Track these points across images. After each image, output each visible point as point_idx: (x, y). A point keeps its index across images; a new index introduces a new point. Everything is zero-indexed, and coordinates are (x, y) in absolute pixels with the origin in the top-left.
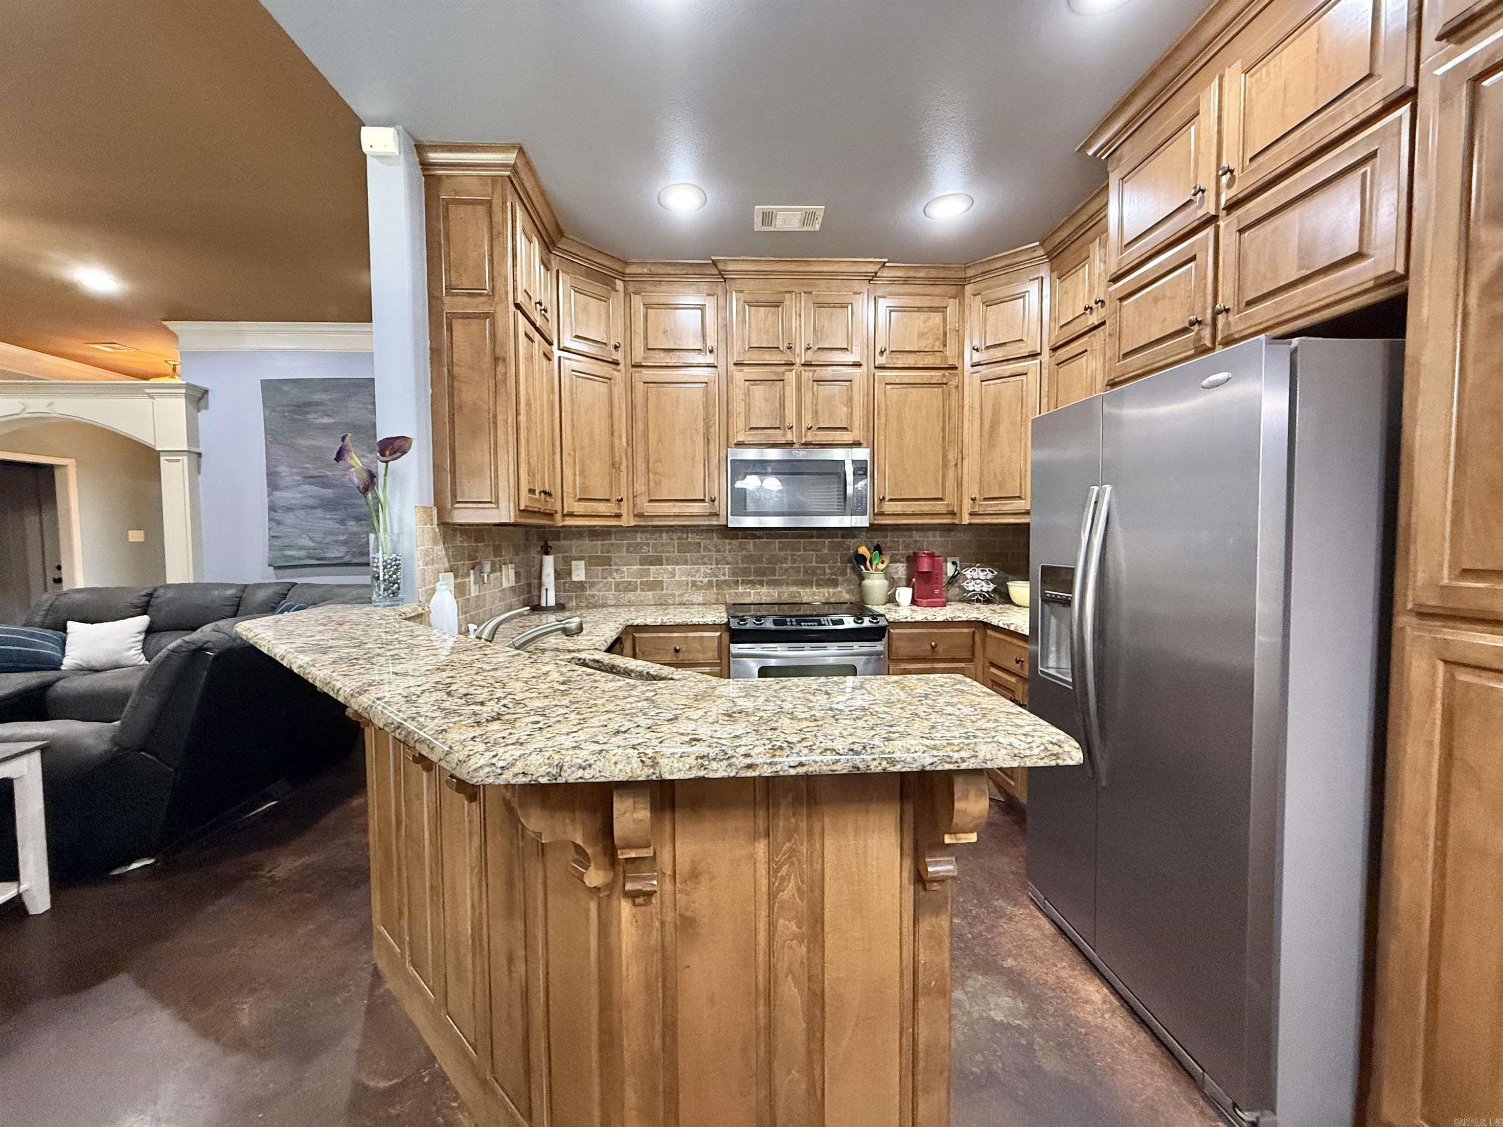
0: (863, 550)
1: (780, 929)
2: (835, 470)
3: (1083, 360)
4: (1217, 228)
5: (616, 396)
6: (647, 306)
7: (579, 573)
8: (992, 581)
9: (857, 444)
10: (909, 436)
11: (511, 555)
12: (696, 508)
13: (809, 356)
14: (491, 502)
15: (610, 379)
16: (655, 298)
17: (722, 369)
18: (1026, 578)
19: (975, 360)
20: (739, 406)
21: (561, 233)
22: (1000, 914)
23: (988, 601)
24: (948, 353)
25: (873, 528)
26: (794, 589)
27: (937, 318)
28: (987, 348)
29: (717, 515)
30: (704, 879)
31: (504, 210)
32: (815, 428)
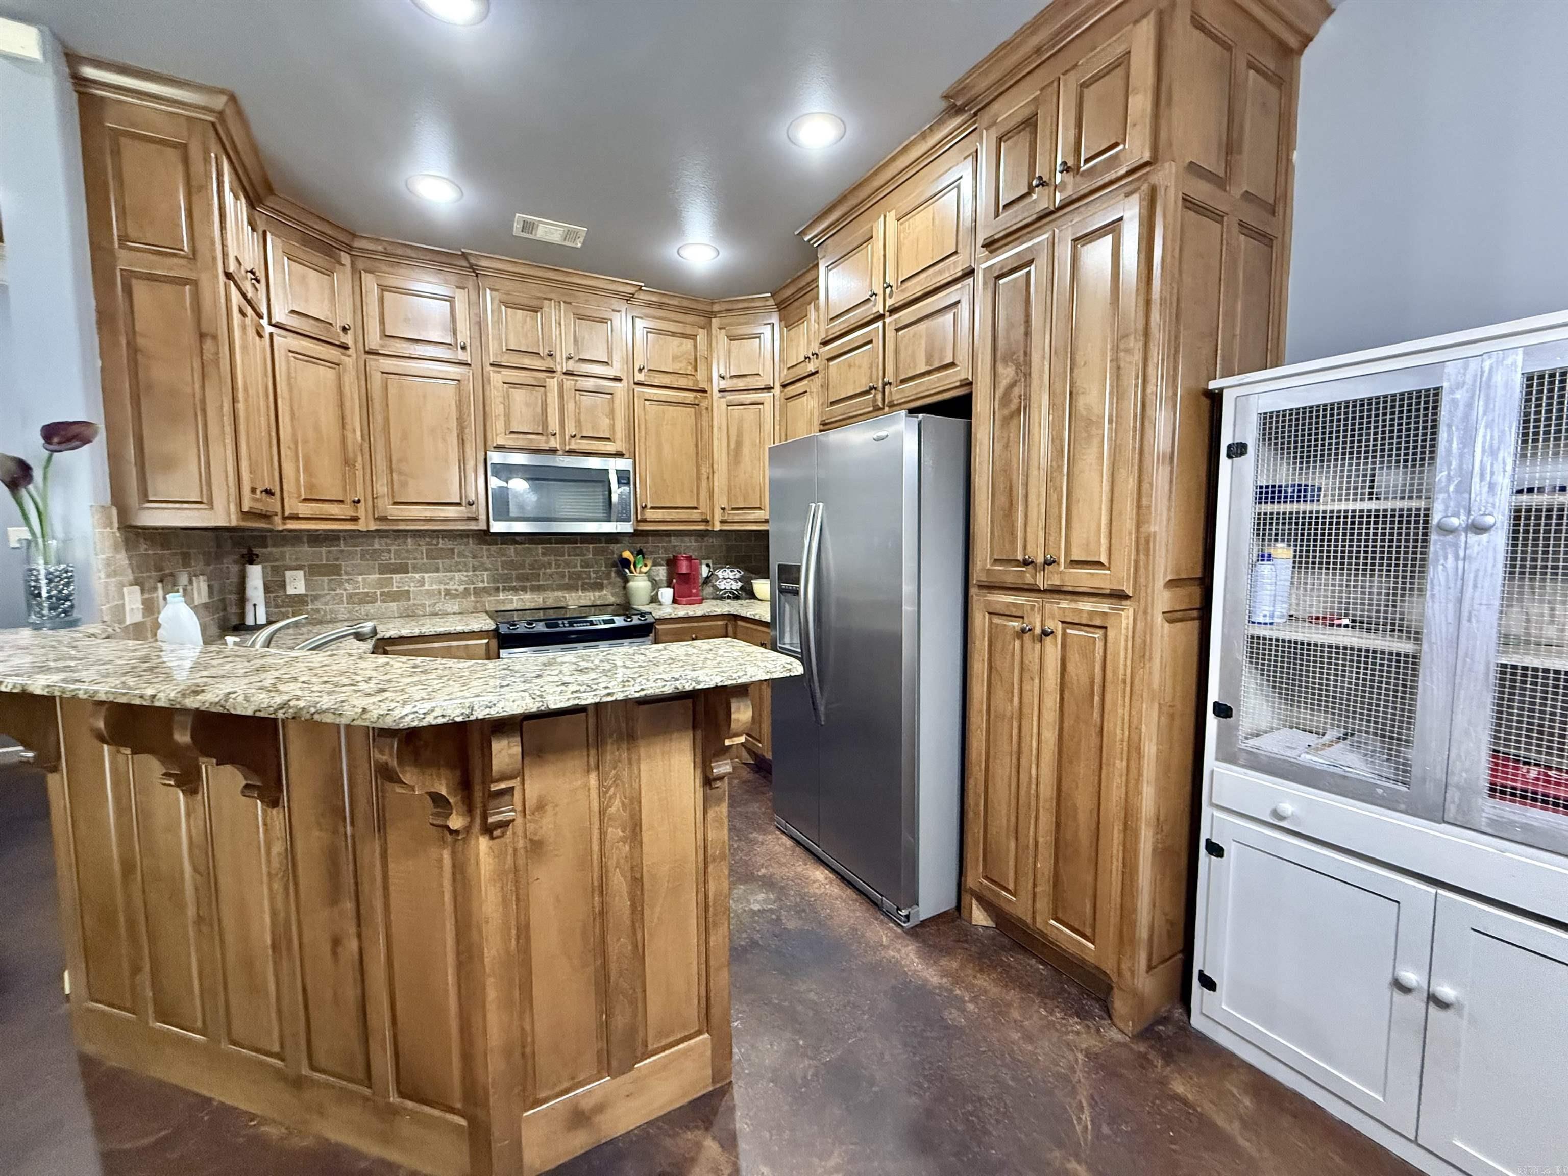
0: (627, 554)
1: (609, 837)
2: (600, 478)
3: (804, 399)
4: (884, 323)
5: (347, 384)
6: (383, 289)
7: (296, 584)
8: (740, 580)
9: (619, 455)
10: (666, 449)
11: (201, 564)
12: (451, 512)
13: (571, 366)
14: (201, 503)
15: (338, 365)
16: (392, 281)
17: (476, 366)
18: (767, 577)
19: (722, 387)
20: (497, 409)
21: (270, 190)
22: (753, 842)
23: (737, 598)
24: (699, 378)
25: (637, 534)
26: (560, 594)
27: (688, 344)
28: (732, 377)
29: (476, 519)
30: (549, 808)
31: (207, 160)
32: (578, 436)
